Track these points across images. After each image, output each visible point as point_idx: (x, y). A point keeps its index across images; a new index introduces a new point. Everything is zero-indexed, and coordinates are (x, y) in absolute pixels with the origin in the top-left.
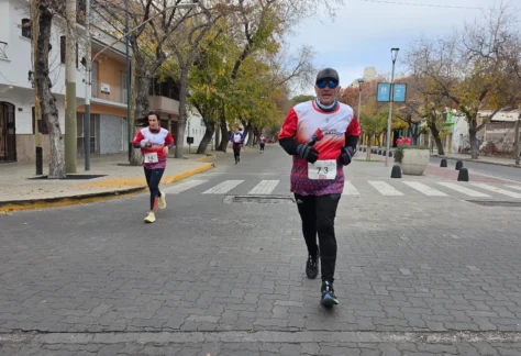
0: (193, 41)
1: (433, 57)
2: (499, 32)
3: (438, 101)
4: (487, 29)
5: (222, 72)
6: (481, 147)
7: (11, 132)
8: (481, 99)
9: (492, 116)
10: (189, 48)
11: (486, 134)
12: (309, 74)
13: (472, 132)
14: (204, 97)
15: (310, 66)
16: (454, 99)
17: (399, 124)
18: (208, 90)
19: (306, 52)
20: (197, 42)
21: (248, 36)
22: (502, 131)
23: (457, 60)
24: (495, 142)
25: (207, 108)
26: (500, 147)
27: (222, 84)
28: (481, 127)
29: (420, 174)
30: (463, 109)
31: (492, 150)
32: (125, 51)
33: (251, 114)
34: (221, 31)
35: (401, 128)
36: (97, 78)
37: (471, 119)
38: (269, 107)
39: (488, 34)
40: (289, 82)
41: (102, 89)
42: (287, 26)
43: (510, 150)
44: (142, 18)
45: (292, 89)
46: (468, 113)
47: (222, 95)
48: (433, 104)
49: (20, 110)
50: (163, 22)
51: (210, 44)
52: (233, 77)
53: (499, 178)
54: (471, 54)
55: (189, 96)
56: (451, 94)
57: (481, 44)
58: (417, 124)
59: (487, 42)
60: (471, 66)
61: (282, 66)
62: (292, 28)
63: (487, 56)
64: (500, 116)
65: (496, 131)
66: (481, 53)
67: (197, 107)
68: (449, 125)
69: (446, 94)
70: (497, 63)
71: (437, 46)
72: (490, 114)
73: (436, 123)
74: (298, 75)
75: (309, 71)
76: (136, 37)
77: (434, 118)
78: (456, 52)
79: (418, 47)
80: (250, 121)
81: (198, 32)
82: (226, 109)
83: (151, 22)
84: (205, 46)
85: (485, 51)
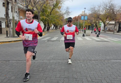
0: (41, 6)
1: (96, 9)
2: (110, 3)
3: (97, 19)
4: (108, 3)
5: (48, 13)
6: (107, 30)
7: (1, 27)
8: (106, 19)
9: (109, 23)
10: (40, 8)
11: (108, 27)
12: (68, 13)
13: (105, 26)
14: (44, 19)
15: (68, 11)
16: (100, 19)
17: (89, 24)
18: (45, 17)
19: (68, 8)
20: (42, 7)
21: (53, 5)
22: (112, 26)
23: (101, 10)
24: (110, 28)
25: (44, 21)
26: (111, 30)
27: (48, 16)
28: (106, 25)
29: (89, 36)
30: (102, 21)
31: (109, 30)
32: (25, 9)
33: (55, 23)
34: (47, 4)
35: (90, 25)
36: (19, 15)
37: (104, 23)
38: (59, 21)
39: (108, 4)
40: (64, 15)
41: (21, 17)
42: (63, 2)
43: (113, 30)
44: (29, 2)
45: (65, 16)
46: (103, 22)
47: (48, 19)
48: (96, 20)
49: (3, 22)
50: (34, 2)
51: (45, 7)
52: (50, 14)
53: (106, 36)
54: (104, 8)
55: (40, 19)
56: (100, 18)
57: (107, 6)
58: (93, 24)
59: (108, 6)
60: (104, 11)
61: (62, 11)
62: (64, 3)
63: (108, 9)
64: (111, 23)
65: (110, 26)
66: (106, 8)
67: (42, 21)
68: (100, 25)
69: (98, 18)
70: (110, 11)
71: (97, 7)
72: (108, 22)
73: (97, 24)
74: (66, 13)
75: (68, 12)
76: (28, 6)
77: (96, 23)
78: (101, 8)
79: (92, 7)
80: (55, 24)
81: (42, 4)
82: (49, 22)
83: (31, 3)
84: (44, 8)
85: (107, 8)
